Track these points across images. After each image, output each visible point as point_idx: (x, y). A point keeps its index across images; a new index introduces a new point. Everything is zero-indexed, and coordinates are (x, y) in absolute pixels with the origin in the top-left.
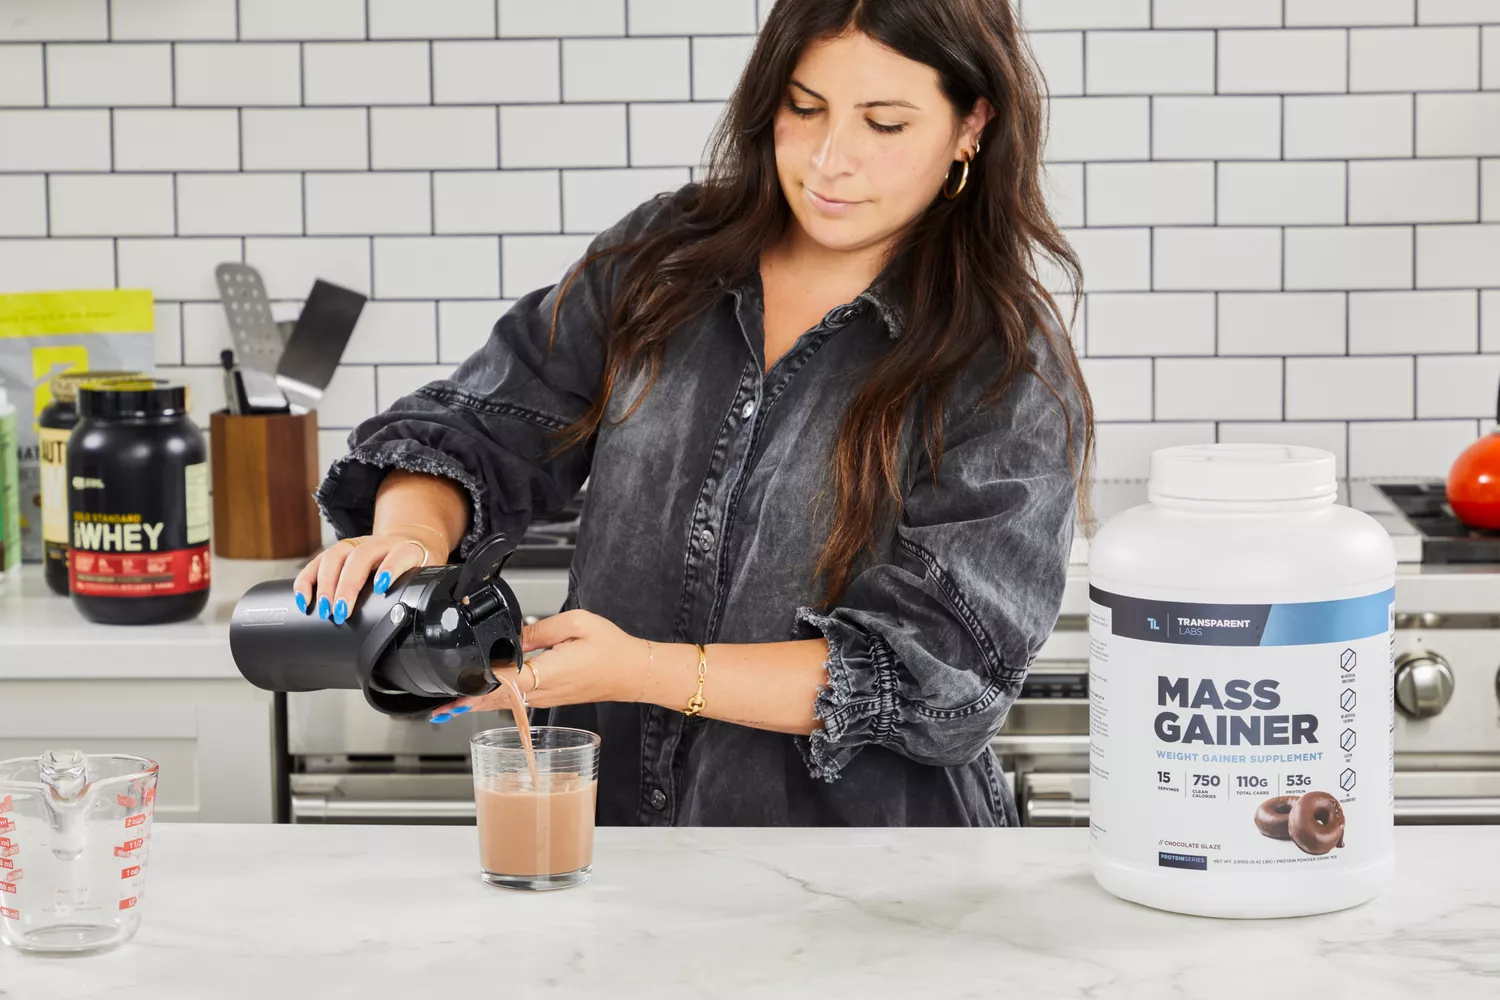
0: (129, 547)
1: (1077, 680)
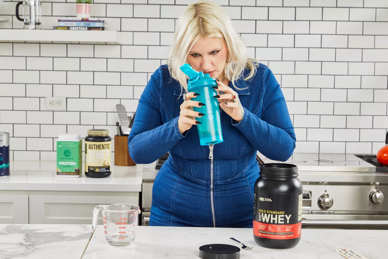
0: (279, 222)
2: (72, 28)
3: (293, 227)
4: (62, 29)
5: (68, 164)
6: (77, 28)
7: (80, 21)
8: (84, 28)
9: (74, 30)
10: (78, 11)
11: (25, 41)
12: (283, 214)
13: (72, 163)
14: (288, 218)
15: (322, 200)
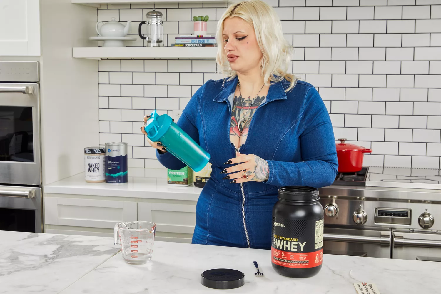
0: (293, 250)
1: (406, 213)
2: (188, 45)
3: (308, 255)
4: (179, 46)
5: (177, 174)
6: (193, 45)
7: (195, 38)
8: (199, 44)
9: (190, 47)
10: (195, 28)
11: (155, 58)
12: (296, 241)
13: (181, 172)
14: (302, 246)
15: (421, 219)
